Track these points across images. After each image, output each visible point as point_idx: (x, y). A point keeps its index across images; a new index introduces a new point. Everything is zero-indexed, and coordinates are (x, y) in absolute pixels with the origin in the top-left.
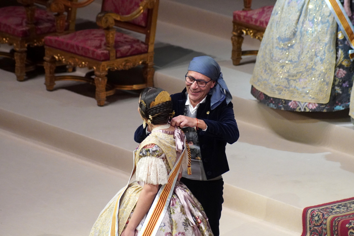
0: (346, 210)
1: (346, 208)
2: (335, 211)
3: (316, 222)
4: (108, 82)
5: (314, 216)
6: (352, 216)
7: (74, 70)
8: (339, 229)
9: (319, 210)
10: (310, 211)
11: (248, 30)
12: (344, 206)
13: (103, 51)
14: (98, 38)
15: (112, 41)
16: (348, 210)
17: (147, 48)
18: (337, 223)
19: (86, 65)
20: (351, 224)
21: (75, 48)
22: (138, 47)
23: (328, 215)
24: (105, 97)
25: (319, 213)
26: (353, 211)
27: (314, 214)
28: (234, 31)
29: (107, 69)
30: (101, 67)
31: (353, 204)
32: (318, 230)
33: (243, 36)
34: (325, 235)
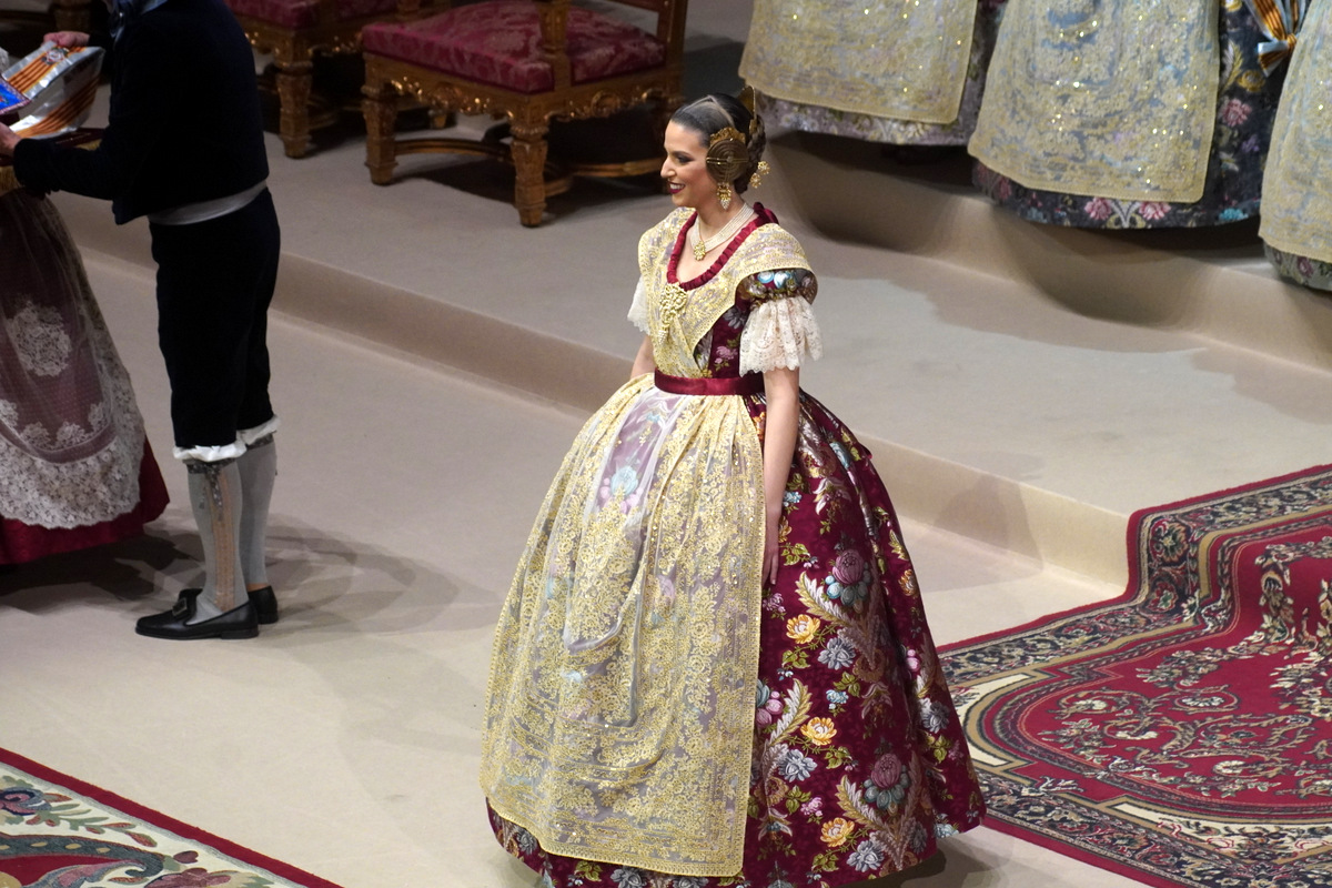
0: (1254, 514)
1: (1255, 509)
2: (1223, 519)
3: (1167, 554)
4: (549, 157)
5: (1163, 535)
6: (1273, 532)
7: (450, 122)
8: (1235, 571)
9: (1177, 516)
10: (1148, 521)
12: (1250, 504)
13: (534, 66)
14: (520, 27)
16: (1262, 516)
17: (664, 53)
18: (1229, 554)
19: (485, 106)
20: (1270, 556)
21: (452, 57)
22: (636, 50)
23: (1203, 530)
24: (543, 200)
25: (1177, 527)
26: (1273, 517)
27: (1160, 530)
29: (547, 117)
30: (529, 112)
32: (1173, 575)
34: (1194, 591)
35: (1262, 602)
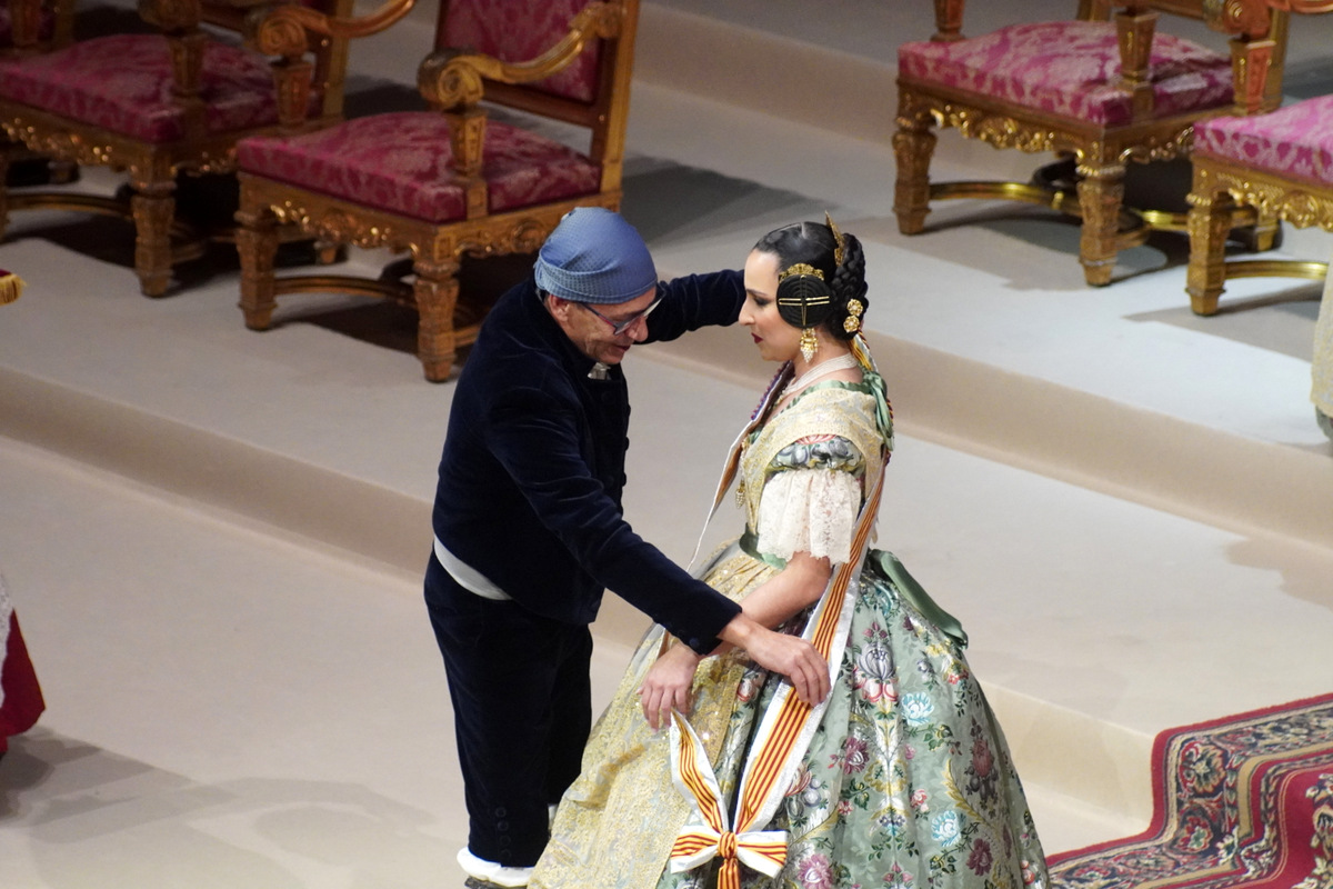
0: (1304, 737)
1: (1306, 731)
2: (1267, 742)
3: (1200, 783)
4: (460, 299)
5: (1194, 759)
6: (1327, 758)
7: (341, 256)
8: (1281, 807)
9: (1212, 738)
10: (1177, 743)
11: (952, 112)
12: (1300, 725)
13: (442, 190)
14: (426, 144)
15: (473, 155)
16: (1314, 740)
17: (599, 177)
18: (1274, 784)
19: (384, 237)
20: (1325, 788)
21: (345, 178)
22: (565, 173)
23: (1243, 755)
24: (452, 350)
25: (1212, 750)
26: (1328, 740)
27: (1191, 754)
28: (901, 114)
29: (457, 252)
30: (437, 246)
31: (1329, 716)
32: (1207, 809)
33: (933, 130)
34: (1232, 827)
35: (1314, 843)
